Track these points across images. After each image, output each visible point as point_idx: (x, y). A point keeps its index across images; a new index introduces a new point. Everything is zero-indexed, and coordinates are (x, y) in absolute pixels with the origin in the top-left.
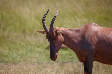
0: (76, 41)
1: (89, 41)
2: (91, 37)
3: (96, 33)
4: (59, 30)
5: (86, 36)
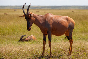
0: (41, 22)
1: (48, 23)
2: (49, 20)
3: (52, 18)
4: (32, 14)
5: (47, 20)
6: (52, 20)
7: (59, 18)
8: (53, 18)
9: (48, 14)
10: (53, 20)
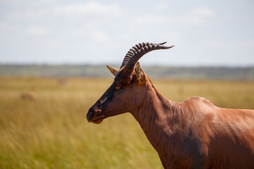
6: (211, 125)
7: (238, 120)
8: (215, 120)
9: (194, 101)
10: (213, 124)
